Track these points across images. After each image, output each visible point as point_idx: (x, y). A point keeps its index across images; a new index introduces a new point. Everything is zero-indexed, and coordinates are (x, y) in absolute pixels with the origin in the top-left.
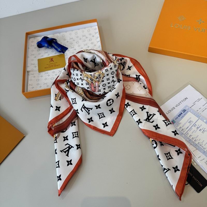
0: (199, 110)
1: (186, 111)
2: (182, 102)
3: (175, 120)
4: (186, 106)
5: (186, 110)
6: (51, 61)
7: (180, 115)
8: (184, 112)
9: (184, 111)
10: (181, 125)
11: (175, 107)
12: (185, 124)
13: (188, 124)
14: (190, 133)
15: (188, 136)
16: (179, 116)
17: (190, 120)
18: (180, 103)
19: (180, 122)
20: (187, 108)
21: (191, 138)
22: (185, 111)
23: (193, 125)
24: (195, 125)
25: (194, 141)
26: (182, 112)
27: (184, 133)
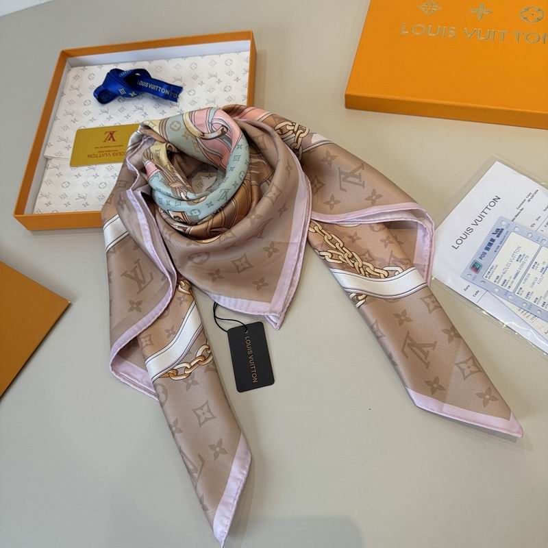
0: (535, 222)
1: (504, 232)
2: (486, 211)
3: (480, 261)
4: (501, 219)
5: (502, 229)
6: (109, 139)
7: (490, 244)
8: (498, 236)
9: (499, 232)
10: (497, 272)
11: (472, 227)
12: (508, 265)
13: (515, 266)
14: (526, 287)
15: (523, 296)
16: (487, 249)
17: (519, 253)
18: (483, 214)
19: (494, 264)
20: (504, 223)
21: (531, 300)
22: (501, 232)
23: (530, 265)
24: (533, 264)
25: (540, 305)
26: (494, 237)
27: (511, 290)
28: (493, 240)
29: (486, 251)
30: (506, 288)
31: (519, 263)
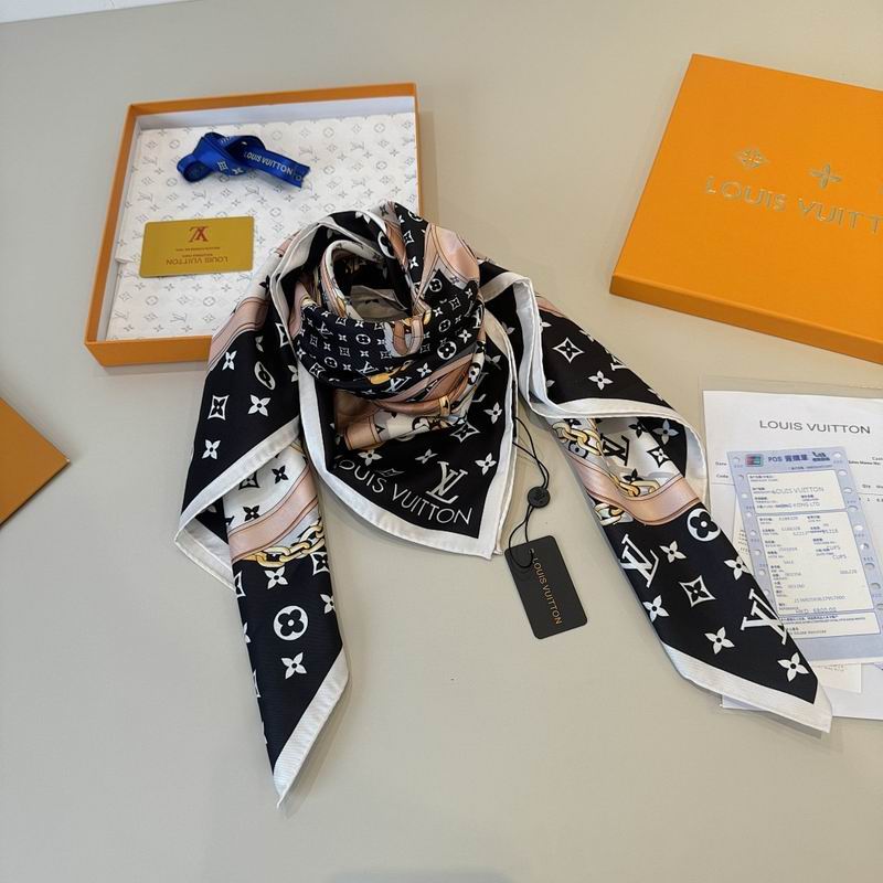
1: (826, 463)
2: (840, 429)
3: (766, 461)
4: (841, 451)
5: (828, 459)
7: (797, 458)
8: (814, 460)
9: (821, 457)
10: (768, 485)
11: (804, 426)
12: (787, 491)
13: (795, 498)
14: (776, 524)
15: (762, 527)
16: (788, 458)
17: (814, 493)
18: (832, 428)
19: (776, 476)
20: (838, 455)
21: (765, 538)
22: (823, 460)
23: (813, 512)
24: (813, 515)
25: (767, 550)
26: (811, 457)
27: (759, 511)
28: (805, 457)
29: (784, 460)
30: (756, 505)
31: (801, 501)
